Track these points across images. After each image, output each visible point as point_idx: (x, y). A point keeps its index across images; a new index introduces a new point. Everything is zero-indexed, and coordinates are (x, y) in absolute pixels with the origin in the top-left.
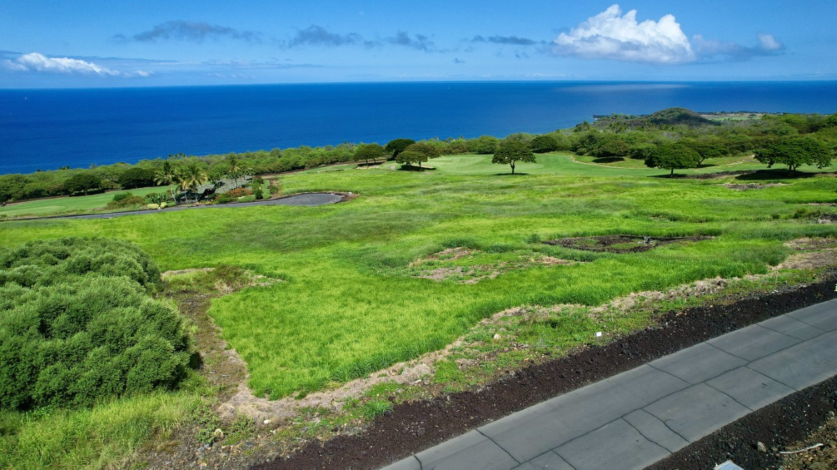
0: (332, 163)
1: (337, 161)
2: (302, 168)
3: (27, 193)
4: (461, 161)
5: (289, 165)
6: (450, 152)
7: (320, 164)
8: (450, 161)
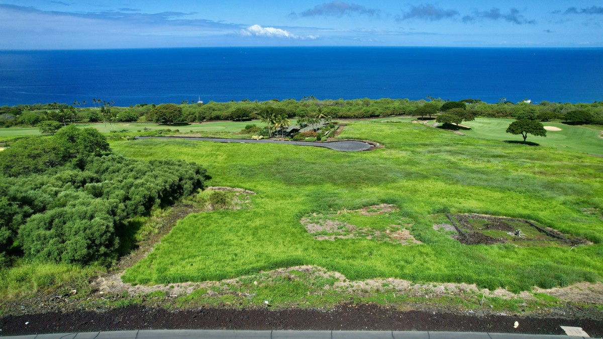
0: (400, 115)
1: (404, 114)
2: (378, 116)
3: (212, 117)
4: (499, 124)
5: (369, 113)
6: (494, 116)
7: (391, 115)
8: (489, 123)
